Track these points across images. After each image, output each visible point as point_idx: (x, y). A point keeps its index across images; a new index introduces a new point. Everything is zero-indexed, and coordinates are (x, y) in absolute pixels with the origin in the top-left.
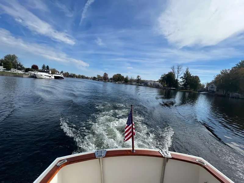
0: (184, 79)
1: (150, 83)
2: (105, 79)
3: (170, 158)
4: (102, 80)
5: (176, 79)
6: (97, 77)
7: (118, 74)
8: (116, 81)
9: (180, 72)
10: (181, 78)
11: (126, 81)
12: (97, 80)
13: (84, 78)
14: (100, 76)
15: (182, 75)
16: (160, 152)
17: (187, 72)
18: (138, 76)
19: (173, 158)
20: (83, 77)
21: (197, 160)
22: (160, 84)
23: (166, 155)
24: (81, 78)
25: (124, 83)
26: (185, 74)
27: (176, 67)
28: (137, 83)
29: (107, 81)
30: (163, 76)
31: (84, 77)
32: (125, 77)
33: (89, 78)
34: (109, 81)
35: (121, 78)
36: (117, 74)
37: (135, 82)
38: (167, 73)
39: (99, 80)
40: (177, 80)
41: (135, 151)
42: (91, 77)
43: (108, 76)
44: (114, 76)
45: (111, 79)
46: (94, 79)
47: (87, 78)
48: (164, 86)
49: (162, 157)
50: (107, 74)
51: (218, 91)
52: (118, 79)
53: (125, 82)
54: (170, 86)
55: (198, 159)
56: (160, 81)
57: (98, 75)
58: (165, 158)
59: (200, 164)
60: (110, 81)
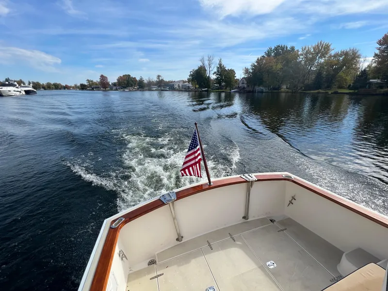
0: (217, 74)
1: (177, 85)
2: (103, 85)
3: (256, 181)
4: (98, 87)
5: (208, 75)
6: (86, 84)
7: (126, 75)
8: (125, 87)
9: (212, 66)
10: (214, 74)
11: (141, 86)
12: (89, 90)
13: (60, 89)
14: (92, 81)
15: (215, 70)
16: (242, 176)
17: (220, 65)
18: (159, 76)
19: (259, 180)
20: (57, 87)
21: (283, 176)
22: (190, 85)
23: (250, 178)
24: (53, 89)
25: (138, 89)
26: (218, 68)
27: (206, 58)
28: (159, 86)
29: (109, 89)
30: (192, 73)
31: (60, 87)
32: (138, 79)
33: (71, 87)
34: (111, 89)
35: (132, 81)
36: (124, 76)
37: (156, 86)
38: (196, 68)
39: (93, 89)
40: (209, 77)
41: (212, 184)
42: (73, 85)
43: (109, 80)
44: (118, 80)
45: (114, 84)
46: (83, 87)
47: (66, 87)
48: (196, 88)
49: (246, 181)
50: (106, 78)
51: (248, 86)
52: (127, 83)
53: (140, 88)
54: (201, 87)
55: (284, 174)
56: (189, 81)
57: (88, 80)
58: (249, 182)
59: (287, 179)
60: (114, 88)
